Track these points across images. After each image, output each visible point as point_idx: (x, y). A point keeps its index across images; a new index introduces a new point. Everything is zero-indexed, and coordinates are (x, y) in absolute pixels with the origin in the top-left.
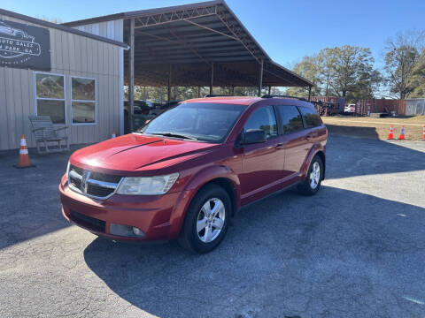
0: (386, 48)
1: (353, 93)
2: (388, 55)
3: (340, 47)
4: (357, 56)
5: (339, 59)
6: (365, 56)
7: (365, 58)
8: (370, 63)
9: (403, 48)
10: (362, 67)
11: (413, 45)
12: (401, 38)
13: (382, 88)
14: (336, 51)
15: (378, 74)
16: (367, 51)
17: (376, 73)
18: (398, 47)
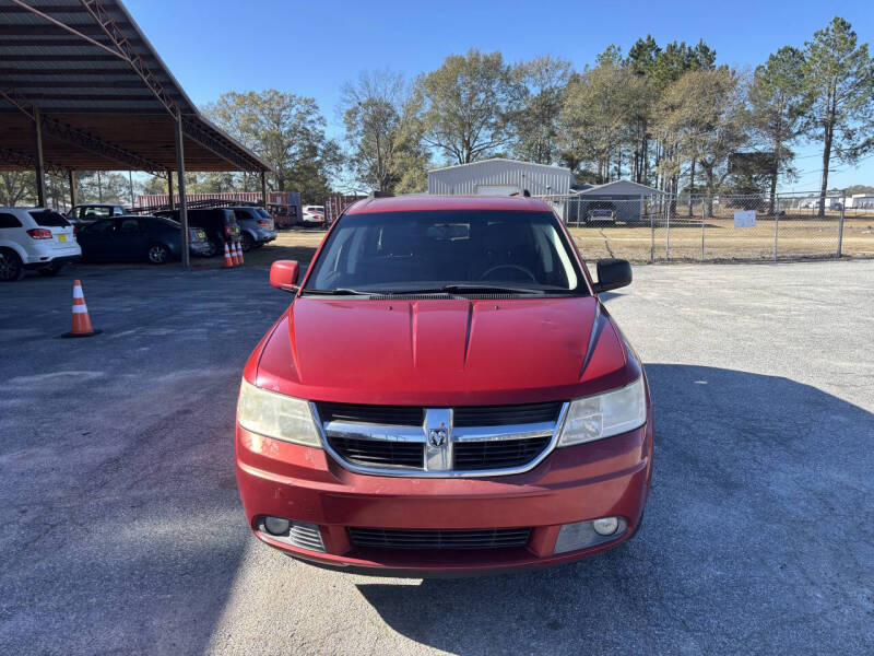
0: (344, 101)
1: (296, 185)
2: (349, 113)
3: (259, 92)
4: (294, 112)
5: (262, 118)
6: (308, 113)
7: (309, 118)
8: (319, 127)
9: (372, 103)
10: (306, 134)
11: (387, 99)
12: (367, 85)
13: (346, 174)
14: (252, 99)
15: (337, 148)
16: (311, 105)
17: (332, 147)
18: (364, 100)
